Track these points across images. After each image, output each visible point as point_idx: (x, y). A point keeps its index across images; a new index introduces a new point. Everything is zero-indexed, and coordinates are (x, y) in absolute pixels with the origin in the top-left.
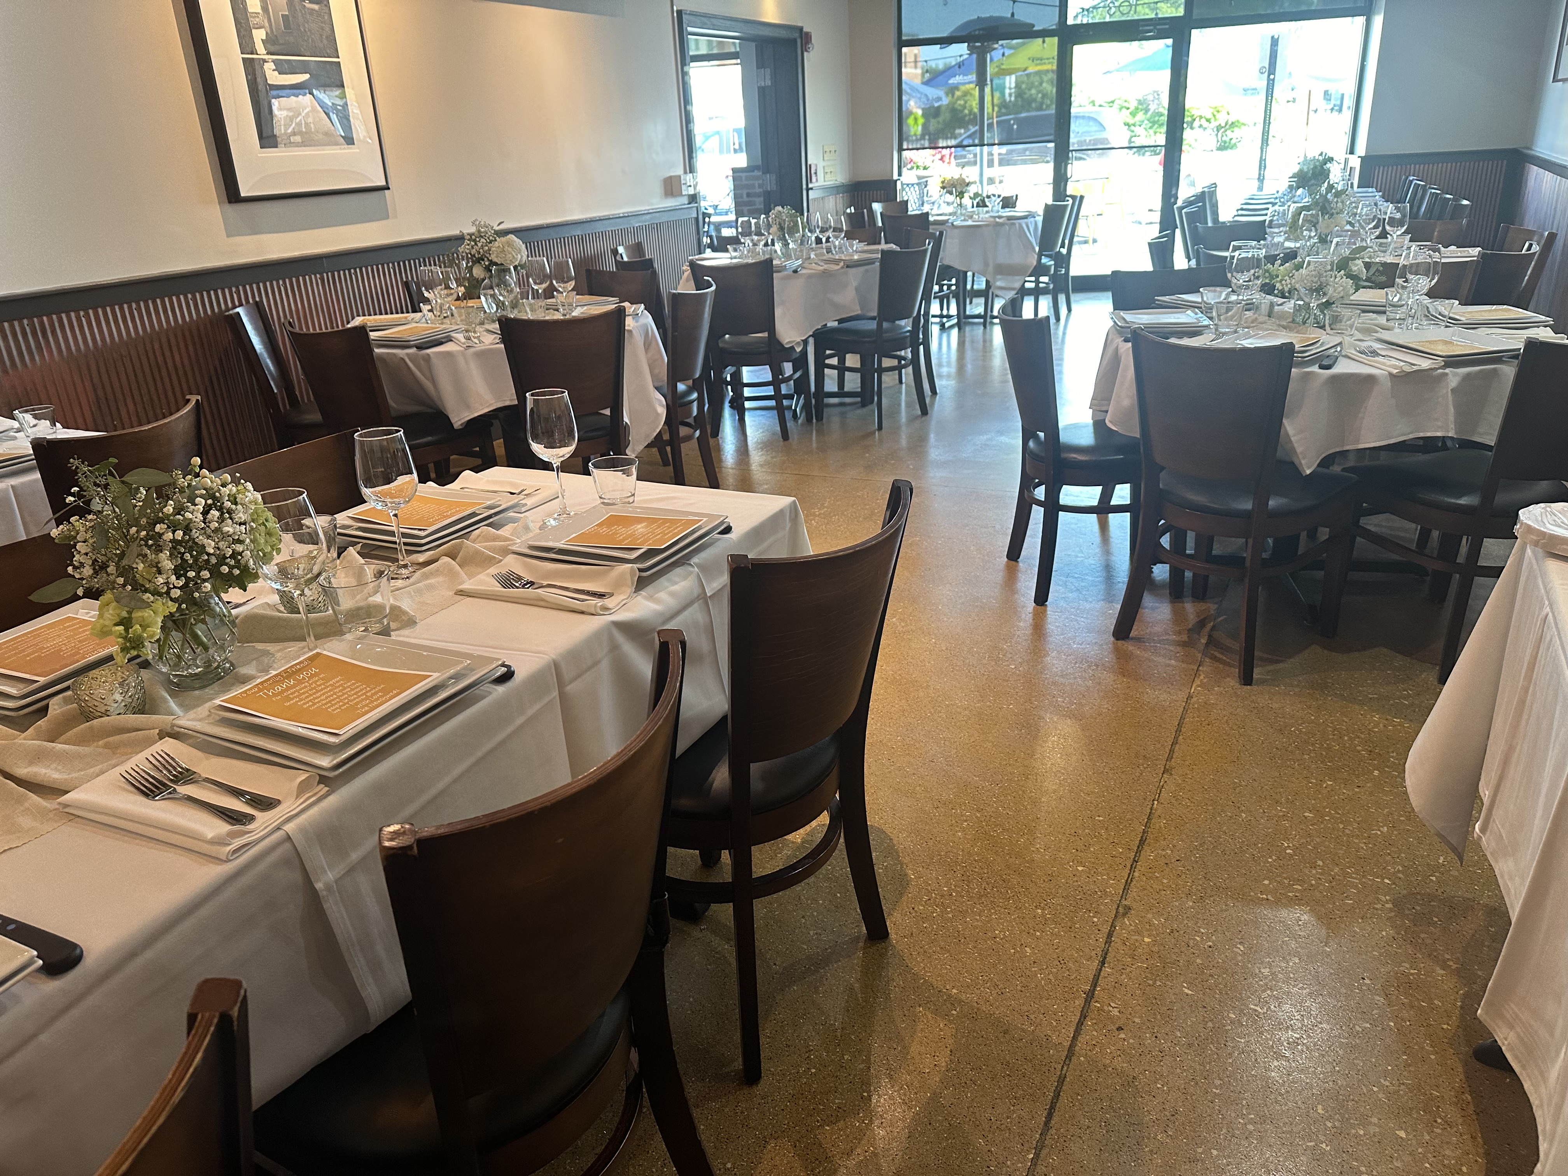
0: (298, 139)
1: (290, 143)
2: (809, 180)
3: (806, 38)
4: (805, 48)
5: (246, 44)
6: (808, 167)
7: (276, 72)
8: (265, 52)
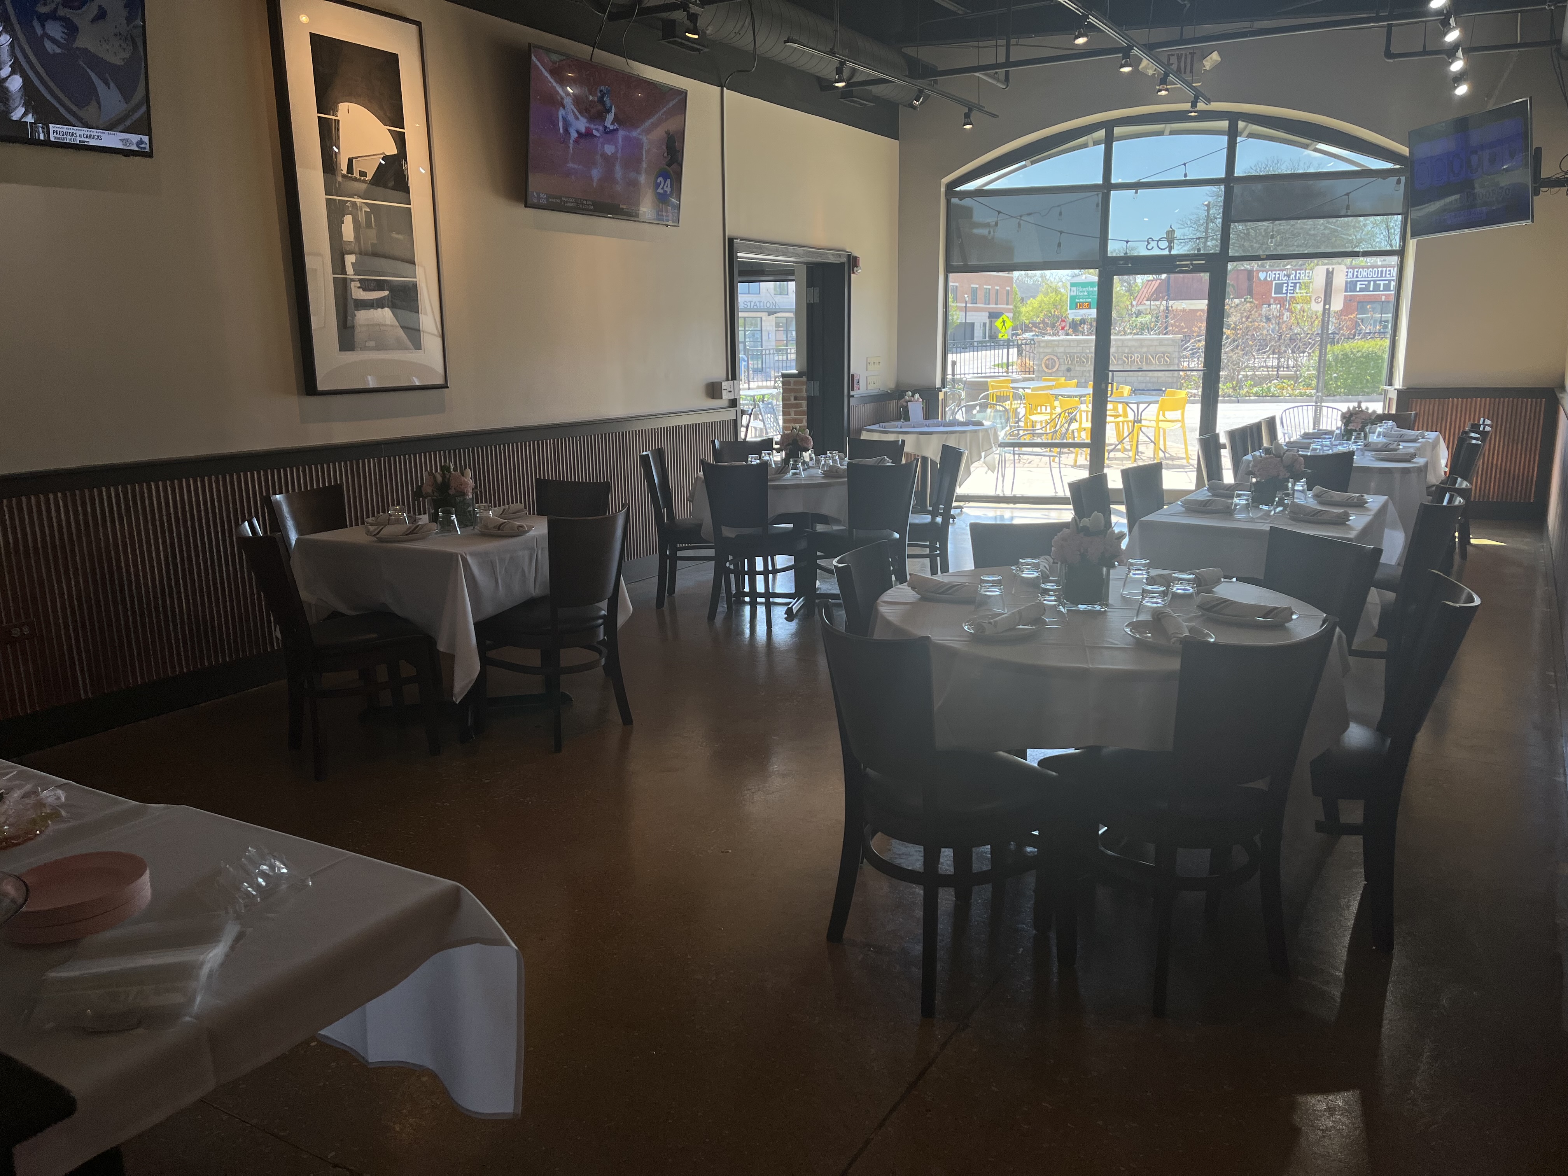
0: (372, 344)
1: (366, 346)
2: (851, 387)
3: (853, 262)
4: (851, 270)
5: (339, 265)
6: (851, 378)
7: (361, 289)
8: (353, 273)
